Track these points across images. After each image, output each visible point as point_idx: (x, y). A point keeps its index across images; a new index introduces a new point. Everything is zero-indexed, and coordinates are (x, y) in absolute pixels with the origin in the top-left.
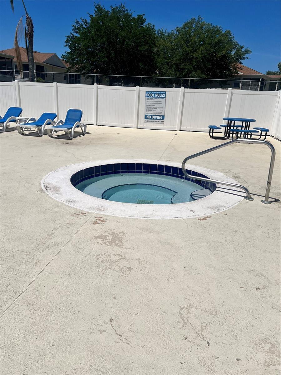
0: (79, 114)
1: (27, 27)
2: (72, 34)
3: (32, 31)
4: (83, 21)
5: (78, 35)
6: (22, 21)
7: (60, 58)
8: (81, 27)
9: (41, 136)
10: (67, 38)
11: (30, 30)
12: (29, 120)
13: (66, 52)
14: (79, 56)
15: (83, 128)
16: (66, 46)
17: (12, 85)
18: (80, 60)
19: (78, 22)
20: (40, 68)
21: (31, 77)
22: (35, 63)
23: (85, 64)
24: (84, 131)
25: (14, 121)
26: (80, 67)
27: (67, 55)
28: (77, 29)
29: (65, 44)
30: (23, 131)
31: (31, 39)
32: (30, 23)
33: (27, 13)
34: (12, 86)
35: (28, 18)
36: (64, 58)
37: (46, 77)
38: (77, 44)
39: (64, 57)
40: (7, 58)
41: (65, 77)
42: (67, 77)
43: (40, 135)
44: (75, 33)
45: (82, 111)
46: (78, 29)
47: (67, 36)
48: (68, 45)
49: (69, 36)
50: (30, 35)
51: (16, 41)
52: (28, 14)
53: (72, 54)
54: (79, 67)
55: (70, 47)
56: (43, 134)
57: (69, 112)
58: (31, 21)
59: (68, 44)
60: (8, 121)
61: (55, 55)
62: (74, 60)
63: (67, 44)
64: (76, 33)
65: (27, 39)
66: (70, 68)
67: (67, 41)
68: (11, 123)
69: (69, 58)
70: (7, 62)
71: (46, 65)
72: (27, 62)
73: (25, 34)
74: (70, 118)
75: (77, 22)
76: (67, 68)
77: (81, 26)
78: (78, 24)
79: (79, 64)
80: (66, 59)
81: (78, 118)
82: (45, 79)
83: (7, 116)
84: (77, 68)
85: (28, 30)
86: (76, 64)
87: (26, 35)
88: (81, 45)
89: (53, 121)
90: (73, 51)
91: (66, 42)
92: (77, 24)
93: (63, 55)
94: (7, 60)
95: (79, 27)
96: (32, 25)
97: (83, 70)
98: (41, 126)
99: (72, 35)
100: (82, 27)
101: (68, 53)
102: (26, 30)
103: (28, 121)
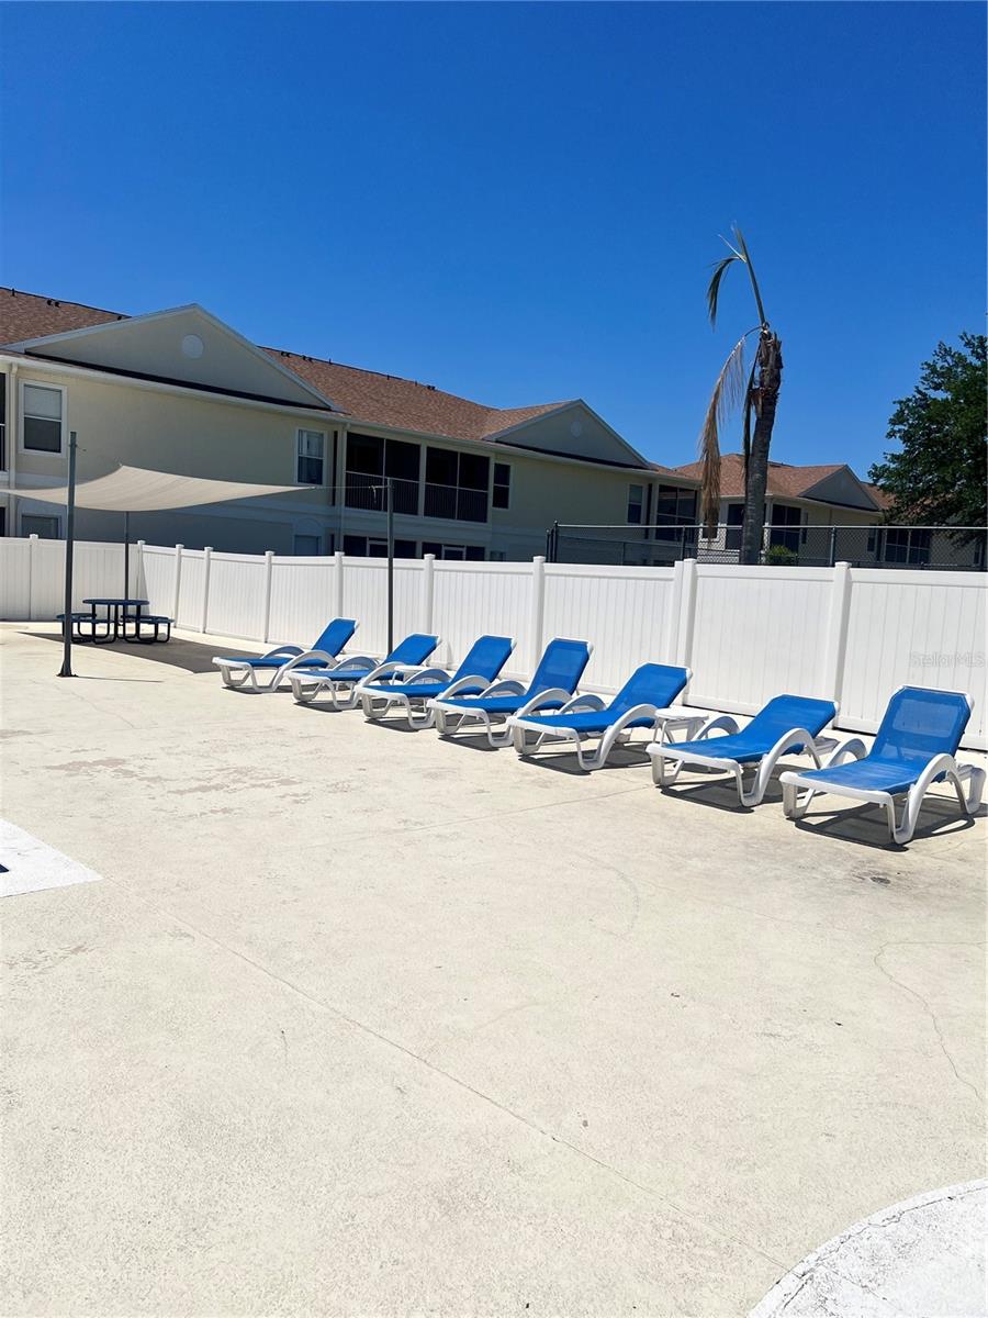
0: (953, 712)
1: (758, 370)
2: (919, 392)
3: (777, 379)
4: (967, 344)
5: (941, 395)
6: (746, 348)
7: (865, 478)
8: (956, 365)
9: (748, 810)
10: (898, 407)
11: (767, 379)
12: (708, 723)
13: (889, 457)
14: (941, 463)
15: (966, 785)
16: (891, 435)
17: (673, 576)
18: (942, 481)
19: (947, 352)
20: (785, 513)
21: (749, 547)
22: (772, 498)
23: (961, 492)
24: (967, 796)
25: (649, 724)
26: (939, 506)
27: (893, 466)
28: (941, 375)
29: (889, 428)
30: (676, 775)
31: (769, 408)
32: (771, 357)
33: (763, 321)
34: (671, 580)
35: (765, 337)
36: (877, 476)
37: (804, 542)
38: (938, 423)
39: (877, 473)
40: (682, 490)
41: (871, 541)
42: (880, 541)
43: (746, 802)
44: (932, 390)
45: (968, 698)
46: (948, 373)
47: (900, 402)
48: (899, 431)
49: (909, 400)
50: (764, 398)
51: (712, 421)
52: (767, 324)
53: (914, 462)
54: (936, 503)
55: (907, 437)
56: (761, 798)
57: (897, 702)
58: (777, 346)
59: (902, 427)
60: (622, 723)
61: (846, 470)
62: (917, 479)
63: (897, 428)
64: (937, 387)
65: (753, 409)
66: (897, 508)
67: (899, 418)
68: (635, 729)
69: (899, 474)
70: (681, 501)
71: (805, 504)
72: (741, 499)
73: (749, 393)
74: (902, 729)
75: (945, 350)
76: (883, 510)
77: (961, 359)
78: (948, 358)
79: (935, 493)
80: (888, 478)
81: (945, 733)
82: (800, 550)
83: (628, 696)
84: (924, 508)
85: (762, 377)
86: (924, 493)
87: (752, 396)
88: (952, 428)
89: (814, 736)
90: (915, 450)
91: (893, 422)
92: (943, 357)
93: (875, 468)
94: (682, 496)
95: (949, 369)
96: (778, 359)
97: (948, 516)
98: (758, 758)
99: (918, 396)
100: (963, 366)
101: (895, 458)
102: (752, 380)
103: (705, 727)
